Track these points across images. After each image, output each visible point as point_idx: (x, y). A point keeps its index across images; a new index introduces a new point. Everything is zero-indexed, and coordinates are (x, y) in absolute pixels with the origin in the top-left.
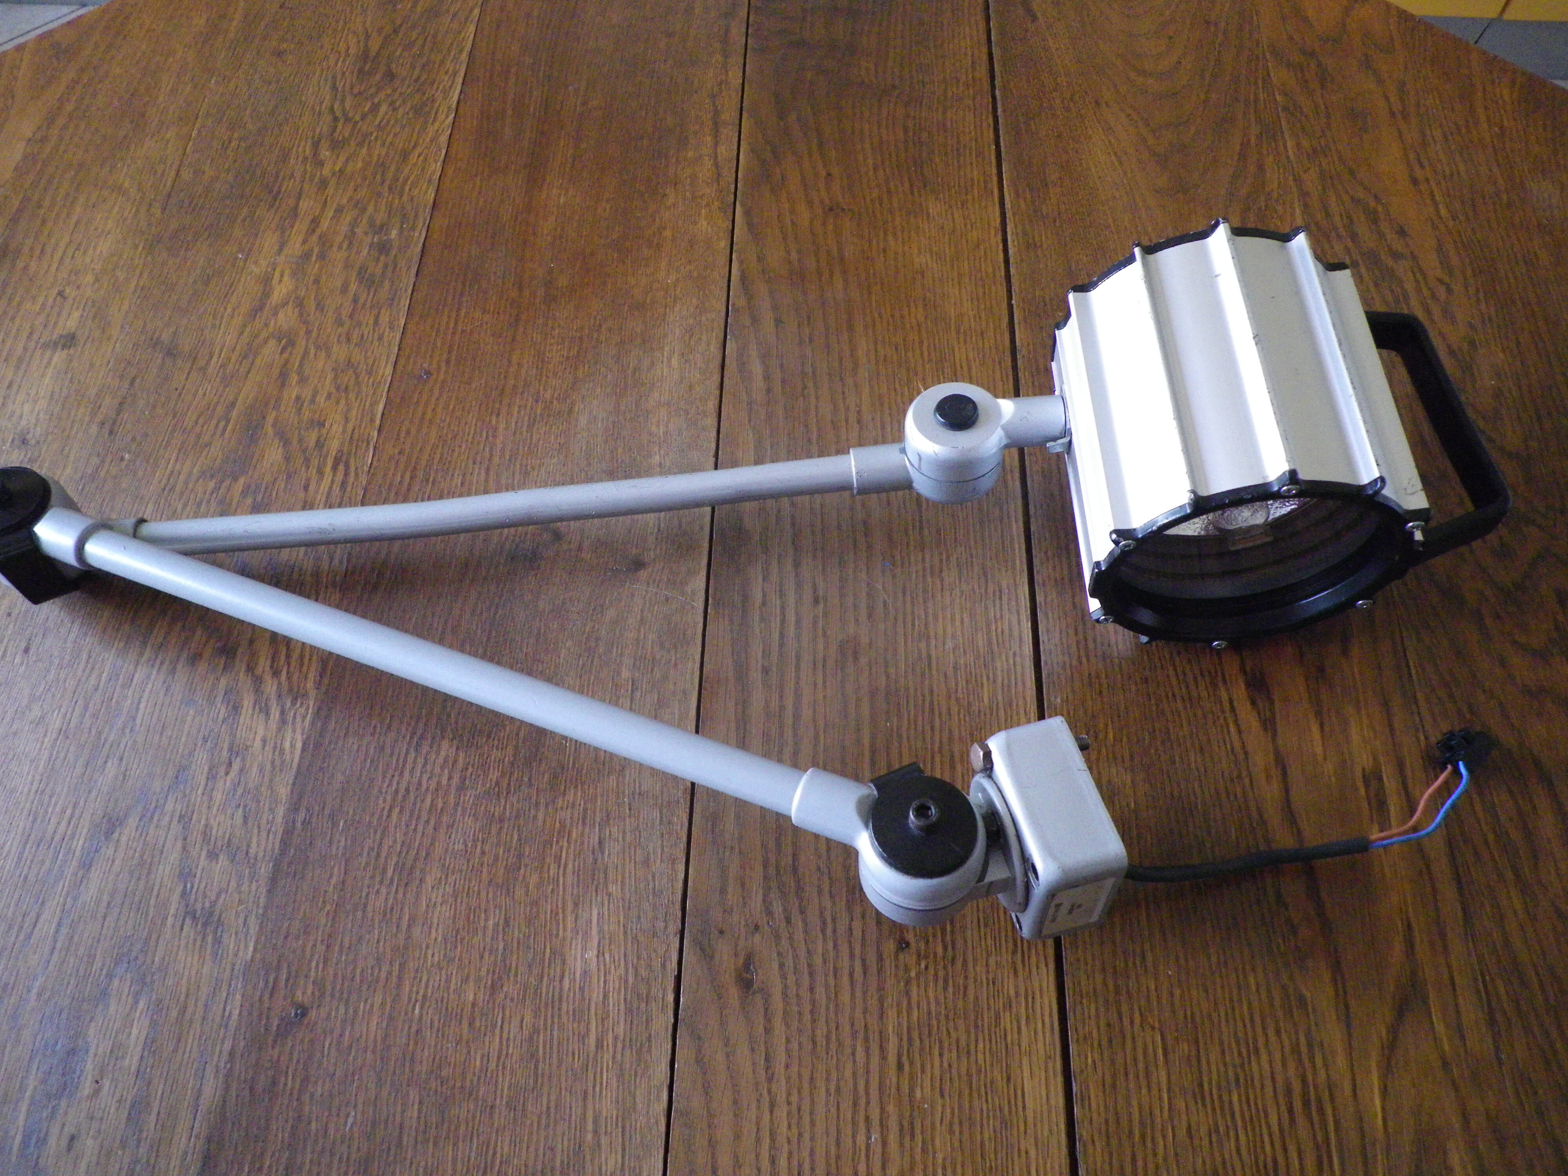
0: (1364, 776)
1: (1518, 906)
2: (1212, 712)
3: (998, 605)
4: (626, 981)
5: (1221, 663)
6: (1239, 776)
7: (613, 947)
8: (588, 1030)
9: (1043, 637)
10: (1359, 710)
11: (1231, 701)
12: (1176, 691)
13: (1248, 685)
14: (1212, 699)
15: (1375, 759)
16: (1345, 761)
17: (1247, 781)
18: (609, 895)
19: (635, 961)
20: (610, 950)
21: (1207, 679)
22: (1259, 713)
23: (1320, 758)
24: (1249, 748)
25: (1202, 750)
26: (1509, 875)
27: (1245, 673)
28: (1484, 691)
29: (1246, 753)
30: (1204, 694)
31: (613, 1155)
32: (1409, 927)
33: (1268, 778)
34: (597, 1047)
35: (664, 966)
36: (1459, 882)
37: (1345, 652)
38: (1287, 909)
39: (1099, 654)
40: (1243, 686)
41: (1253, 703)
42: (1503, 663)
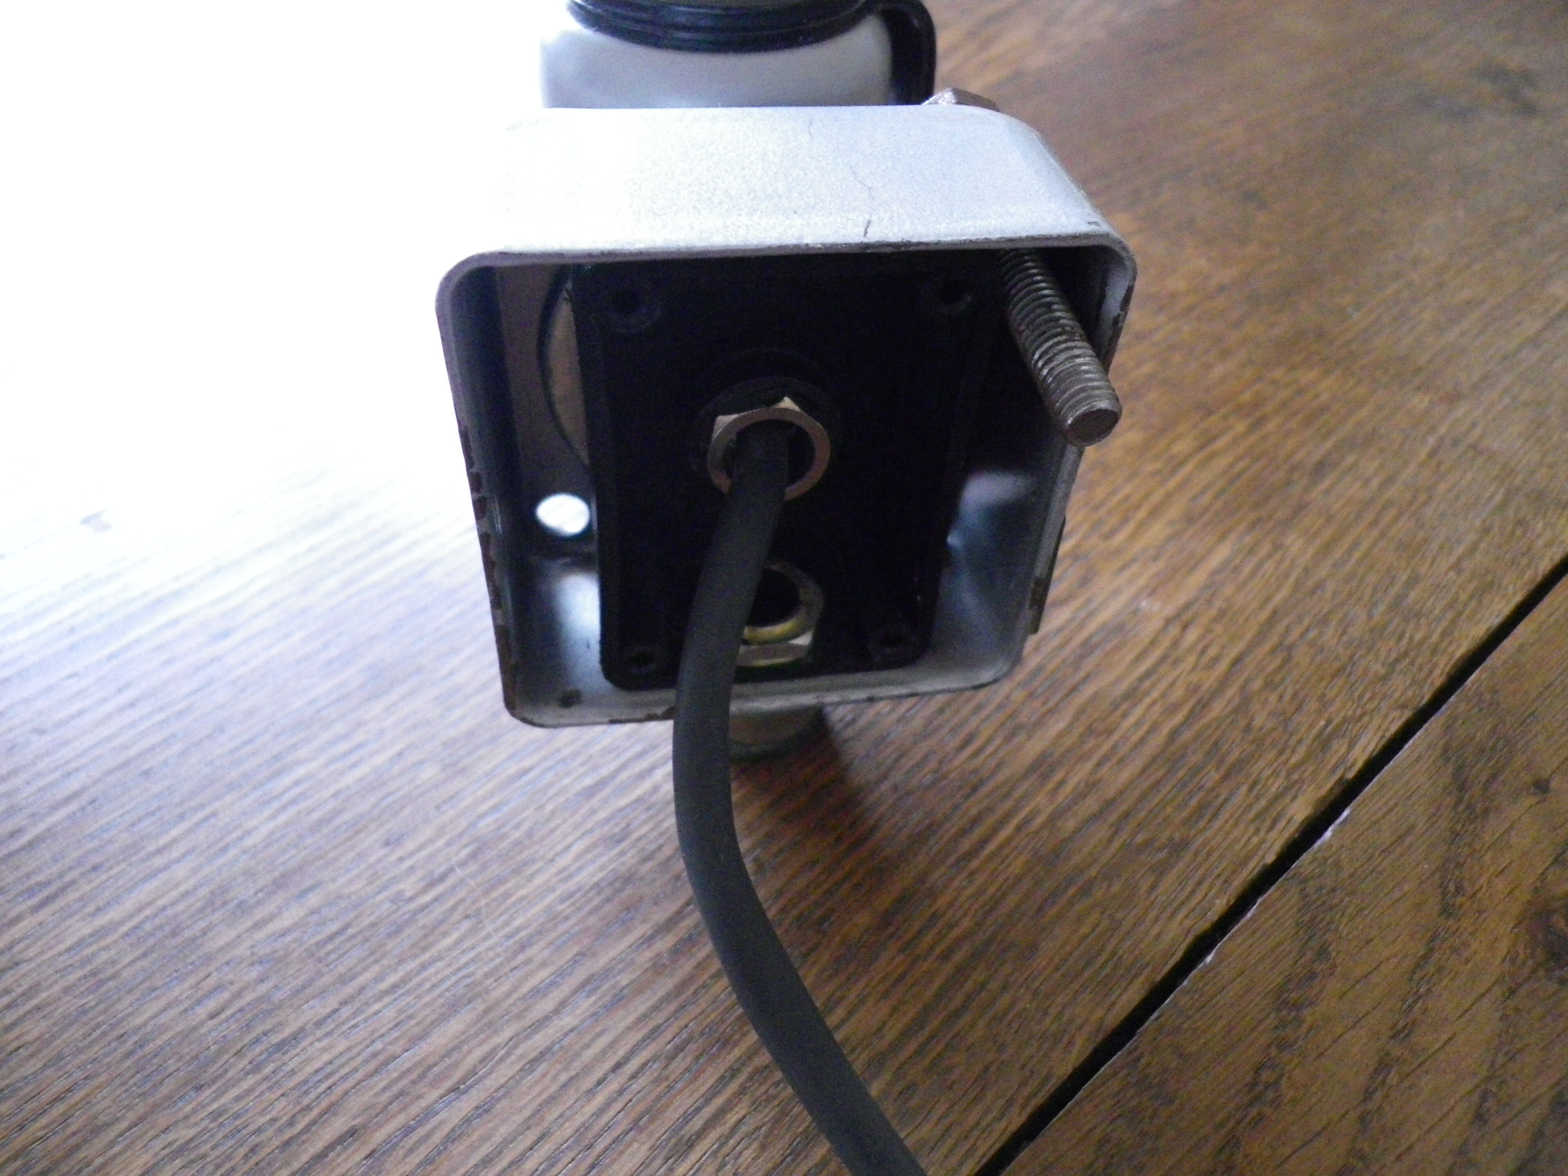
4: (1203, 705)
7: (1218, 628)
8: (1039, 723)
18: (1277, 547)
19: (1258, 684)
20: (1208, 631)
31: (885, 1008)
34: (1032, 768)
35: (1324, 743)
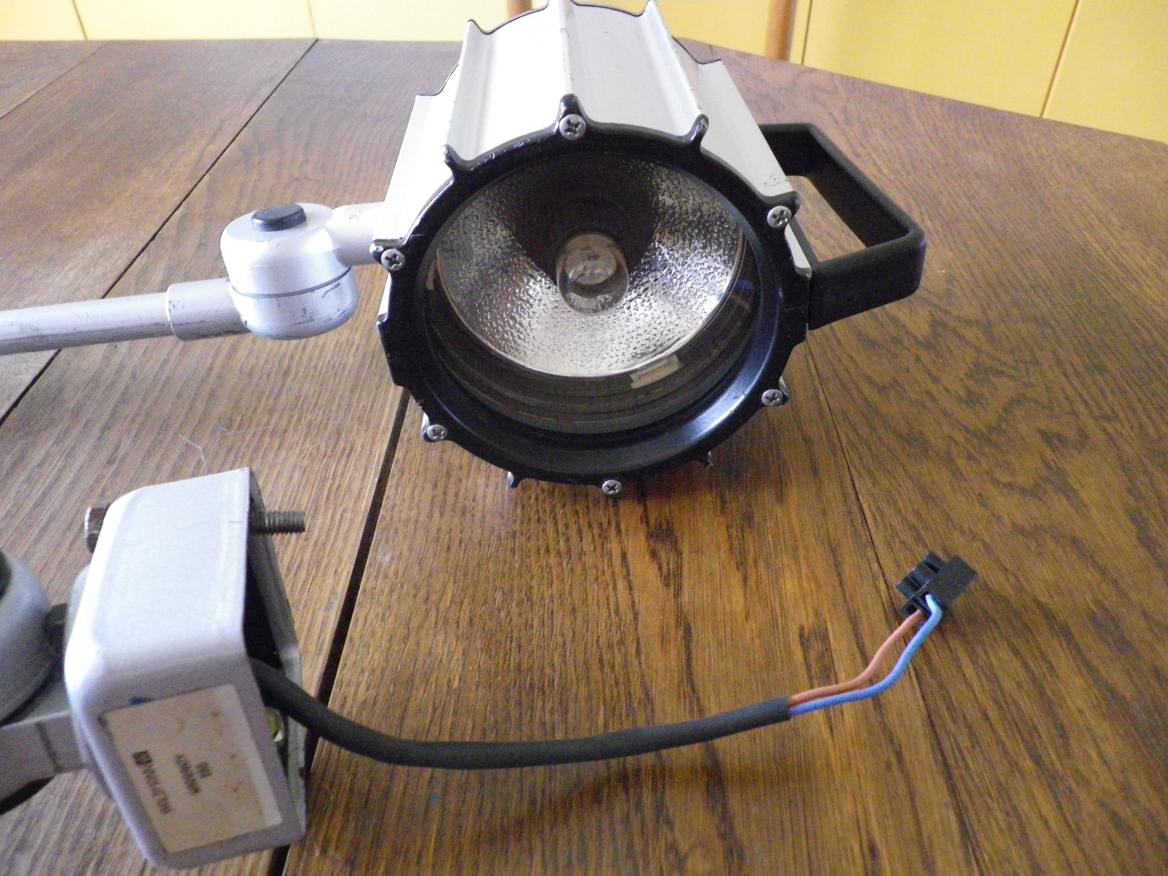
0: (801, 636)
1: (1048, 810)
2: (596, 567)
3: (343, 462)
5: (617, 515)
6: (622, 642)
9: (389, 491)
10: (796, 558)
11: (624, 556)
12: (551, 543)
13: (650, 535)
14: (599, 551)
15: (817, 614)
16: (774, 619)
17: (632, 650)
21: (596, 531)
22: (660, 568)
23: (740, 616)
24: (641, 608)
25: (574, 610)
26: (1028, 764)
27: (648, 523)
28: (962, 532)
29: (636, 615)
30: (588, 546)
32: (873, 850)
33: (664, 641)
36: (949, 776)
37: (780, 498)
38: (672, 829)
39: (460, 505)
40: (643, 538)
41: (654, 554)
42: (983, 501)
